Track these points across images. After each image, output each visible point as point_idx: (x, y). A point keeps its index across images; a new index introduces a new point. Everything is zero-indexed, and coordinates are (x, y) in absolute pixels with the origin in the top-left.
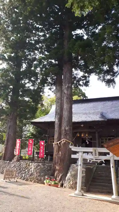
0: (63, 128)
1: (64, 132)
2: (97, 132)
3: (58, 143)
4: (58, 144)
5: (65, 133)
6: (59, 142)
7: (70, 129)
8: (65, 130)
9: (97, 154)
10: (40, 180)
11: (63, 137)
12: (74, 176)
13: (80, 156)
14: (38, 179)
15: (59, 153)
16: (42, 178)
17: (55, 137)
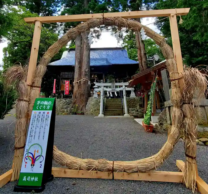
0: (83, 70)
1: (84, 73)
2: (104, 74)
4: (78, 82)
6: (79, 81)
7: (88, 71)
8: (85, 71)
9: (115, 87)
10: (63, 112)
11: (83, 77)
12: (93, 105)
13: (102, 89)
14: (61, 111)
15: (79, 90)
16: (65, 110)
17: (75, 77)
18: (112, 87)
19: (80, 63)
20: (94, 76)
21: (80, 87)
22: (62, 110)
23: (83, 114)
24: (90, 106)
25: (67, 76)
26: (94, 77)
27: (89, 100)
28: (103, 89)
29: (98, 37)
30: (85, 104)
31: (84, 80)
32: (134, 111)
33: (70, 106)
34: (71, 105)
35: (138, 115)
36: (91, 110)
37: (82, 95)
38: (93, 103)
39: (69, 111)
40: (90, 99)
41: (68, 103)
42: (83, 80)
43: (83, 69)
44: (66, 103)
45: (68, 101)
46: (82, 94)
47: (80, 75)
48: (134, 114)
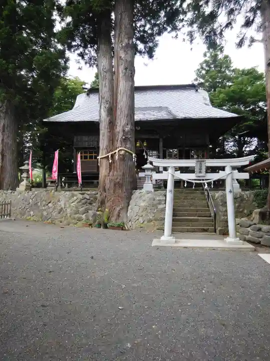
0: (119, 129)
3: (108, 154)
4: (108, 157)
5: (124, 137)
6: (110, 154)
8: (124, 131)
9: (204, 170)
10: (80, 220)
11: (119, 144)
12: (145, 209)
13: (170, 175)
14: (74, 219)
15: (111, 173)
16: (84, 216)
17: (101, 145)
18: (197, 170)
19: (112, 111)
20: (140, 144)
21: (114, 167)
22: (77, 215)
23: (121, 227)
24: (136, 209)
25: (86, 143)
26: (140, 146)
27: (134, 197)
28: (173, 176)
29: (150, 53)
30: (127, 205)
31: (123, 152)
32: (249, 229)
33: (94, 206)
34: (96, 205)
35: (260, 239)
36: (141, 220)
37: (118, 185)
38: (143, 204)
39: (91, 218)
40: (137, 193)
41: (89, 201)
42: (119, 151)
43: (118, 125)
44: (83, 201)
45: (88, 197)
46: (118, 182)
47: (112, 140)
48: (250, 236)
